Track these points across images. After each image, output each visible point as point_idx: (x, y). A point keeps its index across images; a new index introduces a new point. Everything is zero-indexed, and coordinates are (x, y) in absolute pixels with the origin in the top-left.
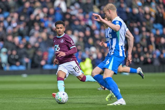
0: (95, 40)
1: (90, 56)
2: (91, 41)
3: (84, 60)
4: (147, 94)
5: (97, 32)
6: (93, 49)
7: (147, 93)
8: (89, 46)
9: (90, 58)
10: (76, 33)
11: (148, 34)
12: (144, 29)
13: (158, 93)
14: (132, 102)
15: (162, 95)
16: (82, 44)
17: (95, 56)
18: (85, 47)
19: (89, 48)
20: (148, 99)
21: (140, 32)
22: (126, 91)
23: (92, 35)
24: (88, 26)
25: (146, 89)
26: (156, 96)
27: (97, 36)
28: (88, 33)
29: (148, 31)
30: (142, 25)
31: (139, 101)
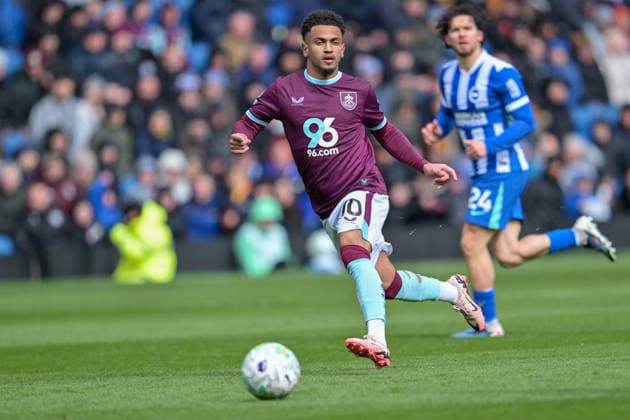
0: (180, 117)
1: (161, 193)
2: (161, 123)
3: (132, 213)
4: (430, 357)
5: (188, 82)
6: (173, 160)
7: (428, 352)
8: (156, 148)
9: (158, 201)
10: (95, 87)
11: (422, 84)
12: (403, 61)
13: (480, 354)
14: (363, 396)
15: (499, 364)
16: (123, 137)
17: (181, 192)
18: (135, 154)
19: (156, 154)
20: (436, 381)
21: (389, 75)
22: (329, 347)
23: (169, 95)
24: (147, 55)
25: (423, 337)
26: (467, 367)
27: (190, 101)
28: (149, 86)
29: (422, 68)
30: (395, 46)
31: (393, 392)
